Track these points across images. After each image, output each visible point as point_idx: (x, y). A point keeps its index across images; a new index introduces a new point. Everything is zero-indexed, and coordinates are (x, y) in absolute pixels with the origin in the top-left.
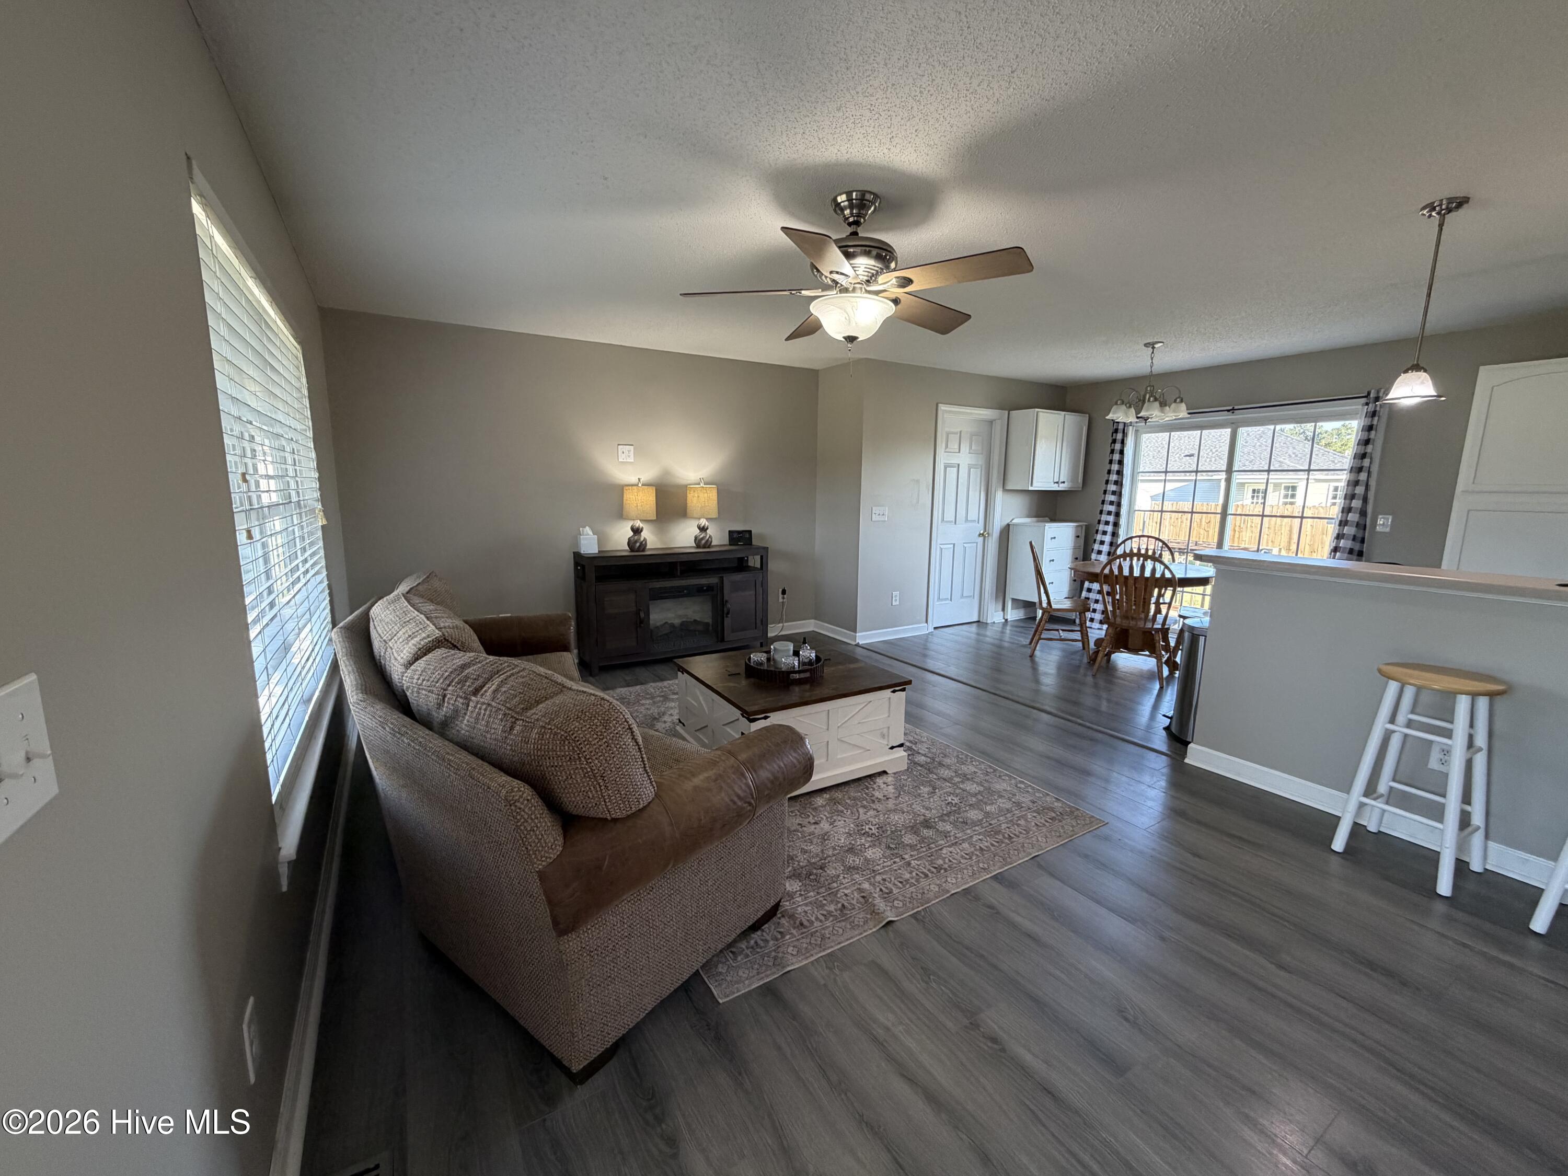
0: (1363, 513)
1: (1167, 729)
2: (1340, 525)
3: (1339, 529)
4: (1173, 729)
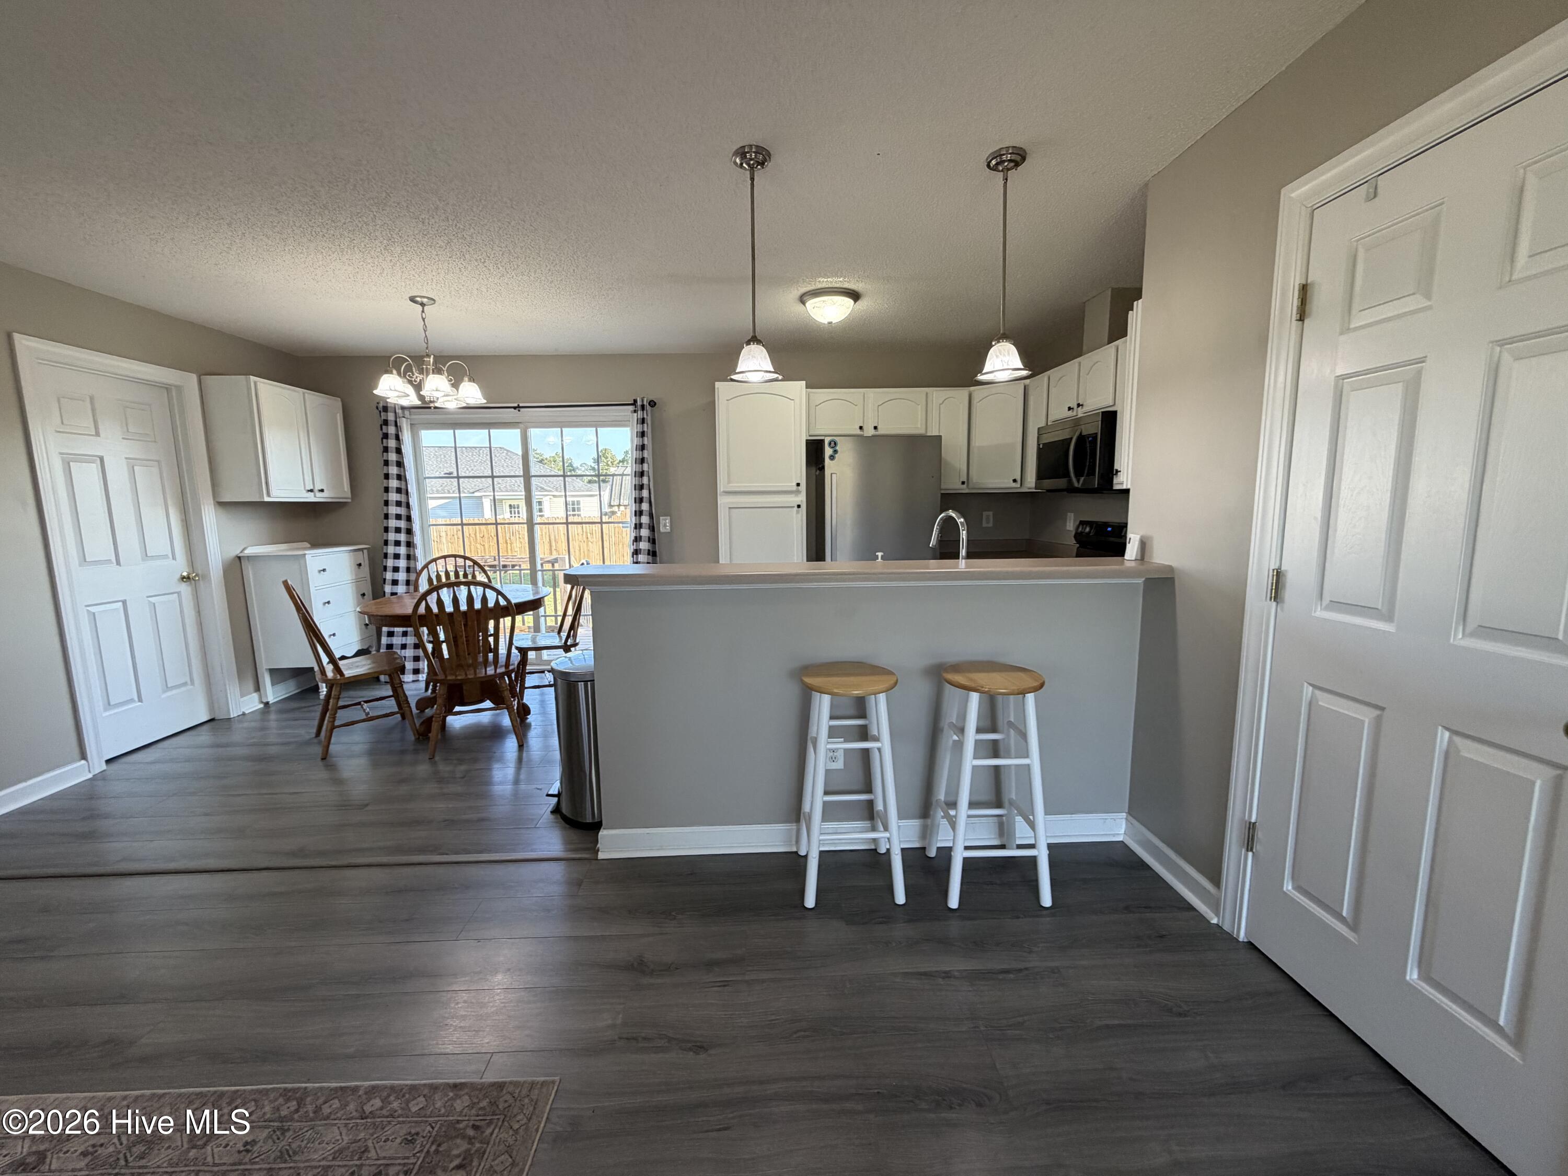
0: (650, 515)
1: (556, 811)
4: (565, 809)
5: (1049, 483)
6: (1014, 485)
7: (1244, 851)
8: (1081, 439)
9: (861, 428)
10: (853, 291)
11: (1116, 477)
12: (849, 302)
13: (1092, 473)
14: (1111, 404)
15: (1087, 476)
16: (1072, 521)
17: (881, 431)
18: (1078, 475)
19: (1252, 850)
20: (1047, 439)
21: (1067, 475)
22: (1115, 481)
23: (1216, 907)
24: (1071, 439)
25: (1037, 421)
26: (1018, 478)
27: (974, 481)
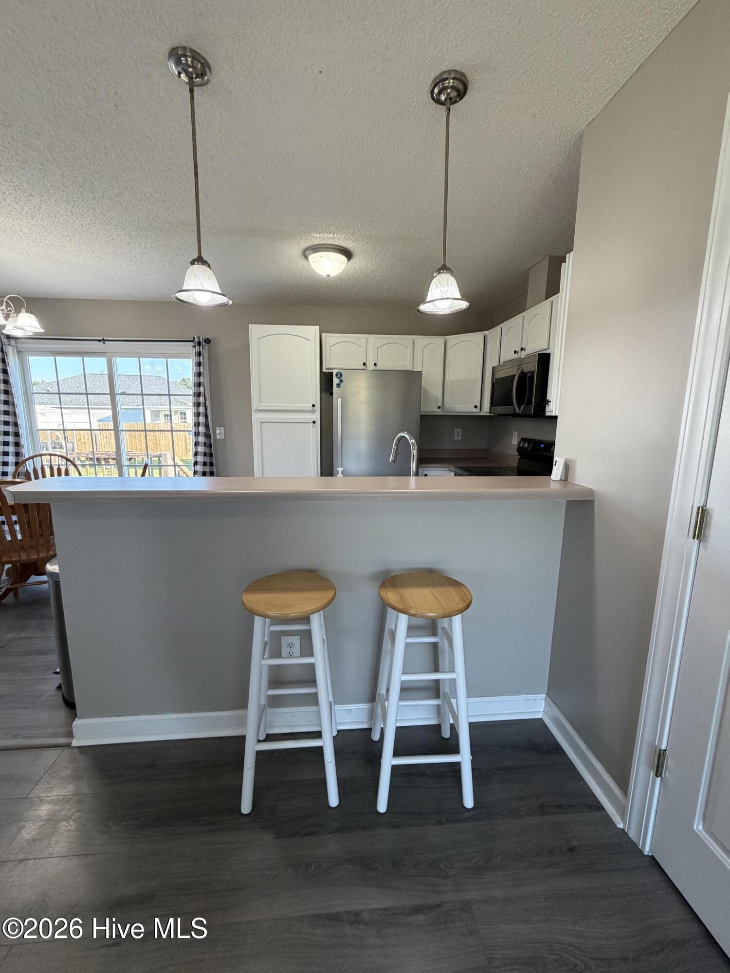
0: (207, 426)
2: (195, 436)
3: (195, 439)
5: (500, 409)
6: (475, 410)
7: (652, 774)
8: (523, 376)
9: (364, 364)
10: (345, 248)
11: (548, 406)
12: (343, 258)
13: (529, 402)
14: (546, 348)
15: (526, 404)
16: (516, 438)
17: (378, 367)
18: (519, 404)
19: (660, 775)
20: (499, 376)
21: (512, 404)
22: (547, 409)
23: (623, 813)
24: (515, 375)
25: (491, 362)
26: (478, 405)
27: (448, 406)
